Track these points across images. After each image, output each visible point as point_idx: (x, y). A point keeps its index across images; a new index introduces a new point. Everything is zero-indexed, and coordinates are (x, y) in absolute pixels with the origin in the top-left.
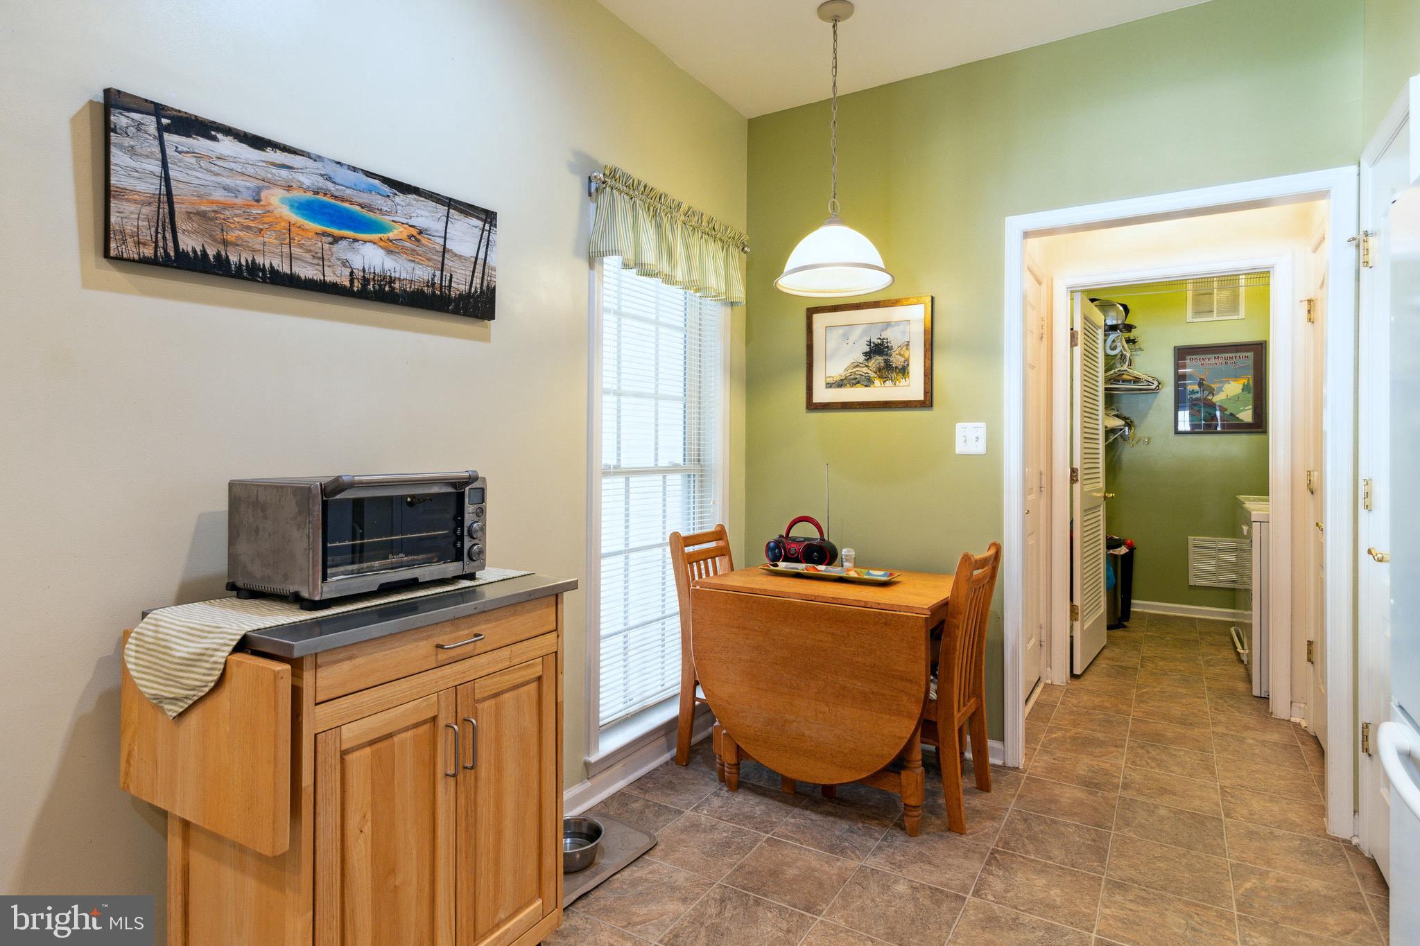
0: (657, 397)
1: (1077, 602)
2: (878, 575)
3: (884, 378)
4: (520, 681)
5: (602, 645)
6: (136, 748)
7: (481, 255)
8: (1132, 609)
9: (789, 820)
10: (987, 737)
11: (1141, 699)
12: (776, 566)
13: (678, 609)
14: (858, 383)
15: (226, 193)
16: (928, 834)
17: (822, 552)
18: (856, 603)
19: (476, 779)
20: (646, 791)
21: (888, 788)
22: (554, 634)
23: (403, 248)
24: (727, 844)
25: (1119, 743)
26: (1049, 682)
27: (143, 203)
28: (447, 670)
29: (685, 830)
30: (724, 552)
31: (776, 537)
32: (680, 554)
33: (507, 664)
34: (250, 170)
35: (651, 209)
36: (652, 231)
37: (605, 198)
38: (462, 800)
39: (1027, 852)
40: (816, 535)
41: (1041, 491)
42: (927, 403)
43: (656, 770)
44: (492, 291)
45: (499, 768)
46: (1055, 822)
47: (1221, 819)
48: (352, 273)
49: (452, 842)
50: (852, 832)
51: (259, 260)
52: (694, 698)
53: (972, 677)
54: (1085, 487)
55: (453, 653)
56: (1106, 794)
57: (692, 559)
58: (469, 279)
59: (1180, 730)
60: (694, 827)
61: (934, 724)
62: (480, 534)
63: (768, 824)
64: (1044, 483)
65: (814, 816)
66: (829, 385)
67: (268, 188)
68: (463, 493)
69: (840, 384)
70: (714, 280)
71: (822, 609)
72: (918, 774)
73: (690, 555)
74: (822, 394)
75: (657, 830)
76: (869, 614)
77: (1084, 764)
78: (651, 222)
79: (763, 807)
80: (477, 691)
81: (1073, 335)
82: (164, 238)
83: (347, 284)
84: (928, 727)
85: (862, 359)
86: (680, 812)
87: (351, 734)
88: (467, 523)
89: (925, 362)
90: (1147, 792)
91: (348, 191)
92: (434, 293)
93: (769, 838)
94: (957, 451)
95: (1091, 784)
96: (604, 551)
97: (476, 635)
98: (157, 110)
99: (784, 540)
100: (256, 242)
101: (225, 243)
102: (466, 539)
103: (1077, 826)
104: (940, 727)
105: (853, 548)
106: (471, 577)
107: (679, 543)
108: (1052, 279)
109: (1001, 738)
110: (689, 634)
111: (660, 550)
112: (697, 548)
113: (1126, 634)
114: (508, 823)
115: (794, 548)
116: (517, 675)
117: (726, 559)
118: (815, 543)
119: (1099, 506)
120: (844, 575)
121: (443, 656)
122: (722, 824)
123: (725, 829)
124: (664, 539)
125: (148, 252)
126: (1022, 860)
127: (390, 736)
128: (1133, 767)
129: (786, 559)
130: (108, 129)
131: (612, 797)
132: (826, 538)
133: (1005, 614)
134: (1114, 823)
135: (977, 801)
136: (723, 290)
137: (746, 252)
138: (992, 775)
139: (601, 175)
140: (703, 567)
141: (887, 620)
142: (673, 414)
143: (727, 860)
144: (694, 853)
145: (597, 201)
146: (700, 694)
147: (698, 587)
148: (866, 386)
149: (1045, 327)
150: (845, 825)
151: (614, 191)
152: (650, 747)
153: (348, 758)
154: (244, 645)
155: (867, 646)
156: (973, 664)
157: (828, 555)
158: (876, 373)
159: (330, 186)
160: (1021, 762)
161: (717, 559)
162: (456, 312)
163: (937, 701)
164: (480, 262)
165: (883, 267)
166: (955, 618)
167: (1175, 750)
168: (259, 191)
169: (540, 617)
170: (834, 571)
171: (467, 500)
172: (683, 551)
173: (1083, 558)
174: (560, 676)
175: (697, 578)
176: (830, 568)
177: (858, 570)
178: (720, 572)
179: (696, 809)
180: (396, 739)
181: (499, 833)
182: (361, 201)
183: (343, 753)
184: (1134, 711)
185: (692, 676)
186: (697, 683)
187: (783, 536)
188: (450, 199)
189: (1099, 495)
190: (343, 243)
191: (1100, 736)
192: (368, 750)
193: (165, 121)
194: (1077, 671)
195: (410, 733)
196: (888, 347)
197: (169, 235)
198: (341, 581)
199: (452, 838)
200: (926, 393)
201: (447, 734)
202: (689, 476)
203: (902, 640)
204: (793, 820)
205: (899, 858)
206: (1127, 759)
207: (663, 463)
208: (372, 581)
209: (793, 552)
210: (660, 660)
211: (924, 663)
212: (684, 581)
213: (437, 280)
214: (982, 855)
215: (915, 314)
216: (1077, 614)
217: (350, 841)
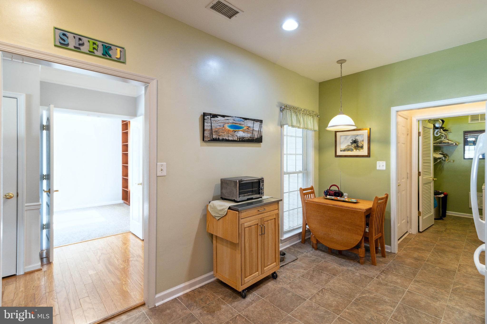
0: (296, 154)
1: (420, 210)
2: (354, 200)
3: (356, 149)
4: (272, 218)
5: (284, 213)
6: (210, 225)
7: (260, 130)
8: (446, 214)
9: (329, 258)
10: (384, 244)
11: (441, 240)
12: (327, 197)
13: (301, 206)
14: (349, 150)
15: (219, 127)
16: (366, 265)
17: (339, 194)
18: (346, 207)
19: (264, 236)
20: (295, 248)
21: (355, 252)
22: (278, 210)
23: (246, 131)
24: (314, 260)
25: (429, 250)
26: (411, 233)
27: (208, 131)
28: (260, 215)
29: (304, 256)
30: (313, 193)
31: (327, 189)
32: (302, 193)
33: (269, 215)
34: (223, 122)
35: (295, 112)
36: (295, 117)
37: (284, 112)
38: (262, 239)
39: (393, 272)
40: (337, 189)
41: (408, 178)
42: (369, 156)
43: (296, 244)
44: (262, 137)
45: (268, 235)
46: (403, 266)
47: (456, 272)
48: (238, 137)
49: (261, 248)
50: (346, 262)
51: (224, 138)
52: (306, 228)
53: (380, 227)
54: (423, 177)
55: (261, 212)
56: (420, 262)
57: (305, 194)
58: (257, 135)
59: (451, 249)
60: (306, 256)
61: (368, 238)
62: (263, 189)
63: (324, 258)
64: (409, 176)
65: (336, 258)
66: (341, 151)
67: (225, 124)
68: (260, 181)
69: (344, 150)
70: (310, 126)
71: (338, 208)
72: (363, 249)
73: (304, 193)
74: (339, 153)
75: (298, 256)
76: (350, 210)
77: (416, 255)
78: (295, 115)
79: (323, 254)
80: (264, 220)
81: (419, 133)
82: (211, 136)
83: (237, 140)
84: (366, 238)
85: (350, 144)
86: (303, 253)
87: (246, 225)
88: (261, 187)
89: (368, 145)
90: (434, 263)
91: (237, 122)
92: (251, 139)
93: (324, 261)
94: (377, 169)
95: (416, 259)
96: (284, 192)
97: (264, 209)
98: (210, 114)
99: (328, 190)
100: (223, 134)
101: (219, 136)
102: (261, 190)
103: (409, 268)
104: (369, 239)
105: (347, 193)
106: (261, 198)
107: (302, 190)
108: (412, 118)
109: (390, 245)
110: (304, 212)
111: (297, 192)
112: (306, 191)
113: (442, 221)
114: (270, 246)
115: (331, 192)
116: (271, 217)
117: (314, 194)
118: (337, 191)
119: (431, 182)
120: (344, 200)
121: (259, 213)
122: (313, 257)
123: (314, 258)
124: (298, 189)
125: (209, 139)
126: (391, 273)
127: (251, 226)
128: (432, 257)
129: (329, 195)
130: (204, 119)
131: (287, 248)
132: (340, 190)
133: (391, 212)
134: (421, 269)
135: (381, 259)
136: (313, 128)
137: (318, 117)
138: (386, 254)
139: (284, 107)
140: (307, 196)
141: (355, 212)
142: (300, 158)
143: (314, 263)
144: (306, 261)
145: (282, 113)
146: (307, 227)
147: (306, 201)
148: (351, 151)
149: (409, 132)
150: (344, 260)
151: (287, 110)
152: (295, 238)
153: (245, 229)
154: (230, 208)
155: (349, 218)
156: (380, 224)
157: (340, 195)
158: (354, 148)
159: (234, 121)
160: (396, 252)
161: (311, 194)
162: (255, 142)
163: (368, 233)
164: (260, 131)
165: (354, 125)
166: (373, 212)
167: (447, 254)
168: (224, 125)
169: (275, 206)
170: (342, 199)
171: (261, 183)
172: (303, 192)
173: (422, 198)
174: (279, 218)
175: (306, 199)
176: (341, 198)
177: (348, 199)
178: (312, 198)
179: (307, 253)
180: (252, 227)
181: (268, 247)
182: (239, 123)
183: (245, 228)
184: (437, 243)
185: (305, 222)
186: (306, 224)
187: (328, 189)
188: (254, 119)
189: (431, 179)
190: (236, 132)
191: (423, 248)
192: (248, 228)
193: (211, 116)
194: (421, 230)
195: (254, 226)
196: (357, 141)
197: (212, 136)
198: (242, 198)
199: (261, 246)
200: (368, 153)
201: (260, 227)
202: (304, 174)
203: (358, 217)
204: (331, 258)
205: (357, 268)
206: (430, 255)
207: (297, 170)
208: (246, 198)
209: (331, 194)
210: (297, 218)
211: (364, 222)
212: (303, 199)
213: (252, 136)
214: (380, 271)
215: (365, 133)
216: (421, 214)
217: (246, 244)
